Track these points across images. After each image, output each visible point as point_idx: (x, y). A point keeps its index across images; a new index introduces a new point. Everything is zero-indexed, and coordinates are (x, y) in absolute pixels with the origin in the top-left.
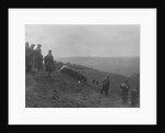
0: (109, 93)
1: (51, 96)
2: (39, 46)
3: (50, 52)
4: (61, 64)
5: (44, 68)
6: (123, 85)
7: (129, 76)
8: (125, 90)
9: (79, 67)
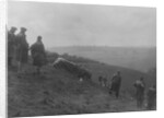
0: (121, 94)
1: (41, 99)
2: (23, 30)
3: (39, 38)
4: (56, 56)
5: (31, 61)
6: (138, 82)
7: (146, 71)
8: (140, 89)
9: (81, 60)
